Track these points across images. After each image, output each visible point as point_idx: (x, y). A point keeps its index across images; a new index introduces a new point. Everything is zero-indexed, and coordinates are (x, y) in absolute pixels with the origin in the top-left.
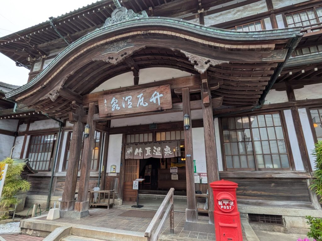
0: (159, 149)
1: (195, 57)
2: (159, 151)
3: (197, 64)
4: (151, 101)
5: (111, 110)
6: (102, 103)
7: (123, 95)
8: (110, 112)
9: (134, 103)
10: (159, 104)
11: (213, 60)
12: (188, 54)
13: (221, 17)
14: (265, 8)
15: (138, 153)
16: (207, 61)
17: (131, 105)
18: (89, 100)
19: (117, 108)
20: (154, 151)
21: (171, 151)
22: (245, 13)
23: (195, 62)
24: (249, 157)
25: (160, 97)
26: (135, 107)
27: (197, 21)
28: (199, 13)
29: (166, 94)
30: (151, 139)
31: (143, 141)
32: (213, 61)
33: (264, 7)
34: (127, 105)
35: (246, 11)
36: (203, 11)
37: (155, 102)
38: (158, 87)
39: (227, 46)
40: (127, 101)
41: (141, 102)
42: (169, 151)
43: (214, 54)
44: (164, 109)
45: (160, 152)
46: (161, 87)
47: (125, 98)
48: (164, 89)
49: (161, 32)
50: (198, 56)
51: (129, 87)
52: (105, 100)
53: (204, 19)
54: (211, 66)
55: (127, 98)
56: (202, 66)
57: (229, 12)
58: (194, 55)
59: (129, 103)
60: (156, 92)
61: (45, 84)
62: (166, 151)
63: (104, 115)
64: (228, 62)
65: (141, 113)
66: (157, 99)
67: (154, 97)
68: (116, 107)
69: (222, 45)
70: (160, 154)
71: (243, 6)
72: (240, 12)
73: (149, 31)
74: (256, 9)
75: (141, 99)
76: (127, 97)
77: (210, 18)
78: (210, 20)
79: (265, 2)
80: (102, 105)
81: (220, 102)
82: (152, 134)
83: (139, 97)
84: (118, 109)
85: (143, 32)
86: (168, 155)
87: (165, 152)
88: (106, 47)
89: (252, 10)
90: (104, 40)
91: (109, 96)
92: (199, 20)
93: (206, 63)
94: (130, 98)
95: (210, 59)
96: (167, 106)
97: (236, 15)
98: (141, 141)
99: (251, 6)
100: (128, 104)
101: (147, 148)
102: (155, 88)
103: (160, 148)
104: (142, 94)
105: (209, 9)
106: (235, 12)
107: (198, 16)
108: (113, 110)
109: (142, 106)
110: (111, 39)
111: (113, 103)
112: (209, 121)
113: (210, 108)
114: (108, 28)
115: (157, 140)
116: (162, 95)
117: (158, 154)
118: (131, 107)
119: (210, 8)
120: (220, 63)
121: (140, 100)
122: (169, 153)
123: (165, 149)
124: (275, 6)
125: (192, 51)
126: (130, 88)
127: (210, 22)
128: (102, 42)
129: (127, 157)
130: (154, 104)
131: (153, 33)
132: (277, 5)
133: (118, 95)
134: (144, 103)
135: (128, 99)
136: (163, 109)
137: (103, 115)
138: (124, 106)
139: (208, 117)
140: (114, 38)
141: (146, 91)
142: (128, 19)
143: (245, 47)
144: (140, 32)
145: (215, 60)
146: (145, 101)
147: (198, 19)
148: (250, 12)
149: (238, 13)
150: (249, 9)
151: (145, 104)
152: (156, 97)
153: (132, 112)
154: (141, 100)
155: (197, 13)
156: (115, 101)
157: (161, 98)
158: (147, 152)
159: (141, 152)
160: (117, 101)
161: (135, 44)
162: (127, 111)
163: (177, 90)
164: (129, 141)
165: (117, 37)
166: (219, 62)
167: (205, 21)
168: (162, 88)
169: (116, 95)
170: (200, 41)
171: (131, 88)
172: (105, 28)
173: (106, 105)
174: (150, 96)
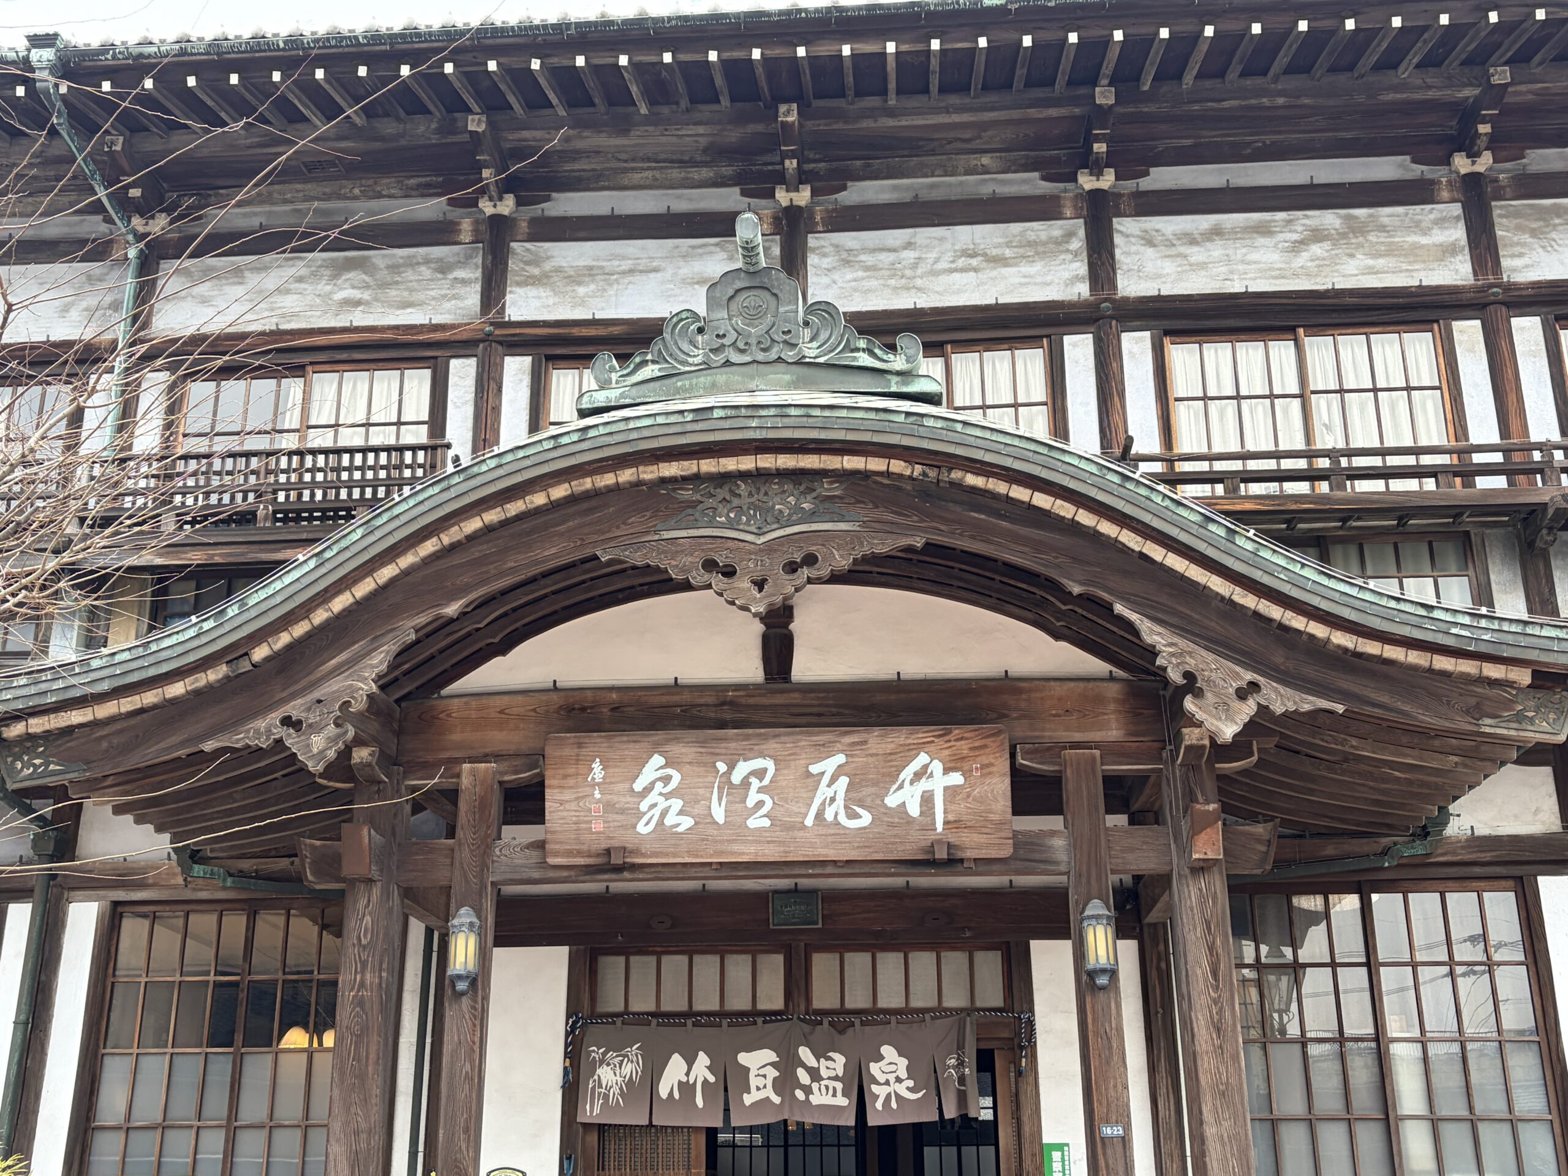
0: (838, 1063)
1: (1190, 653)
2: (836, 1078)
3: (1198, 694)
4: (892, 800)
5: (634, 826)
6: (571, 782)
7: (721, 748)
8: (621, 838)
9: (786, 800)
10: (940, 827)
11: (1275, 684)
12: (1152, 634)
13: (1216, 250)
14: (1460, 257)
15: (687, 1088)
16: (1244, 684)
17: (764, 810)
18: (456, 737)
19: (669, 821)
20: (803, 1076)
21: (911, 1083)
22: (1352, 256)
23: (1189, 676)
24: (1361, 1129)
25: (946, 789)
26: (790, 827)
27: (1070, 235)
28: (1088, 187)
29: (982, 776)
30: (772, 997)
31: (714, 1006)
32: (1276, 690)
33: (1450, 250)
34: (739, 806)
35: (1360, 246)
36: (1107, 180)
37: (914, 810)
38: (938, 730)
39: (1341, 639)
40: (746, 784)
41: (833, 800)
42: (899, 1080)
43: (1278, 658)
44: (969, 854)
45: (839, 1086)
46: (957, 732)
47: (731, 767)
48: (971, 749)
49: (1020, 493)
50: (1204, 653)
51: (738, 687)
52: (597, 766)
53: (1118, 239)
54: (1263, 710)
55: (742, 769)
56: (1224, 709)
57: (1264, 230)
58: (1183, 643)
59: (753, 798)
60: (923, 758)
61: (260, 653)
62: (881, 1078)
63: (580, 853)
64: (1340, 708)
65: (823, 863)
66: (927, 800)
67: (912, 783)
68: (664, 813)
69: (1318, 630)
70: (842, 1101)
71: (1343, 212)
72: (1327, 245)
73: (956, 475)
74: (1413, 253)
75: (829, 786)
76: (745, 760)
77: (1150, 243)
78: (1150, 252)
79: (1457, 218)
80: (567, 795)
81: (1263, 848)
82: (779, 959)
83: (823, 773)
84: (680, 829)
85: (918, 469)
86: (894, 1105)
87: (875, 1088)
88: (686, 494)
89: (1391, 251)
90: (686, 463)
91: (626, 746)
92: (1082, 233)
93: (1242, 694)
94: (765, 770)
95: (1261, 680)
96: (982, 839)
97: (1303, 259)
98: (706, 1001)
99: (1386, 220)
100: (750, 802)
101: (749, 1050)
102: (922, 734)
103: (840, 1060)
104: (840, 759)
105: (1147, 174)
106: (1295, 237)
107: (1075, 207)
108: (643, 829)
109: (836, 823)
110: (730, 464)
111: (648, 789)
112: (1211, 949)
113: (1217, 877)
114: (729, 412)
115: (817, 1004)
116: (957, 779)
117: (828, 1100)
118: (766, 823)
119: (1153, 170)
120: (1306, 707)
121: (824, 792)
122: (896, 1094)
123: (874, 1068)
124: (1513, 256)
125: (1173, 620)
126: (743, 701)
127: (1150, 268)
128: (671, 469)
129: (591, 1112)
130: (909, 820)
131: (974, 490)
132: (1521, 255)
133: (686, 748)
134: (846, 807)
135: (753, 773)
136: (960, 855)
137: (569, 853)
138: (719, 814)
139: (1209, 929)
140: (747, 463)
141: (865, 742)
142: (812, 353)
143: (1414, 657)
144: (902, 463)
145: (1281, 688)
146: (854, 799)
147: (1079, 226)
148: (1381, 262)
149: (1316, 249)
150: (1372, 237)
151: (853, 816)
152: (924, 785)
153: (770, 853)
154: (830, 793)
155: (1070, 186)
156: (660, 779)
157: (951, 792)
158: (754, 1082)
159: (705, 1082)
160: (676, 777)
161: (865, 512)
162: (736, 847)
163: (1035, 751)
164: (612, 1000)
165: (767, 461)
166: (1302, 700)
167: (1118, 253)
168: (963, 740)
169: (677, 740)
170: (1217, 584)
171: (752, 701)
172: (712, 408)
173: (597, 795)
174: (889, 777)
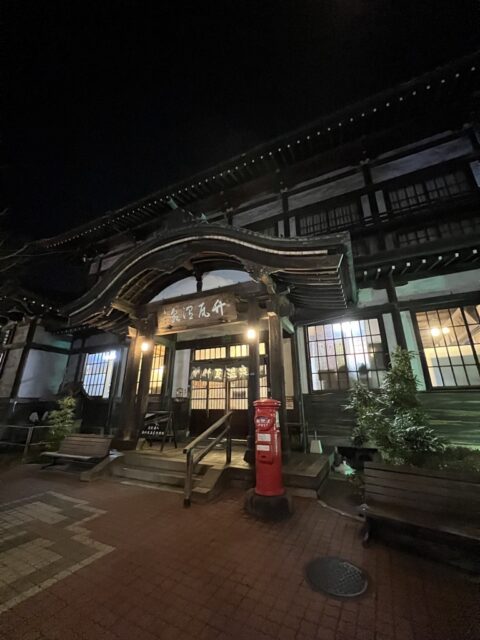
4: (213, 310)
6: (161, 315)
9: (195, 313)
10: (222, 315)
14: (362, 183)
15: (207, 375)
18: (148, 310)
19: (177, 320)
22: (338, 190)
25: (223, 306)
26: (196, 319)
27: (279, 203)
28: (283, 192)
29: (230, 303)
30: (223, 356)
32: (270, 269)
34: (188, 316)
35: (340, 187)
36: (286, 190)
37: (217, 312)
39: (280, 252)
44: (229, 319)
46: (223, 295)
47: (186, 308)
48: (227, 297)
51: (192, 294)
52: (165, 311)
53: (289, 200)
57: (319, 190)
59: (190, 314)
60: (218, 301)
66: (219, 309)
67: (216, 306)
69: (275, 252)
72: (332, 189)
73: (204, 236)
74: (351, 185)
76: (188, 306)
77: (295, 199)
79: (362, 175)
82: (225, 348)
83: (201, 307)
85: (198, 237)
91: (169, 307)
96: (231, 316)
97: (327, 194)
98: (212, 357)
102: (217, 297)
104: (203, 303)
106: (325, 189)
107: (280, 197)
108: (173, 322)
109: (204, 317)
111: (173, 315)
115: (231, 356)
116: (225, 304)
118: (192, 318)
119: (296, 185)
124: (375, 178)
126: (192, 297)
133: (178, 306)
135: (189, 309)
137: (162, 328)
138: (185, 317)
141: (207, 299)
143: (298, 253)
144: (195, 237)
146: (207, 311)
147: (281, 200)
151: (207, 314)
152: (219, 306)
153: (194, 323)
154: (202, 311)
155: (279, 194)
156: (174, 312)
160: (177, 312)
167: (289, 203)
169: (176, 304)
174: (212, 306)
